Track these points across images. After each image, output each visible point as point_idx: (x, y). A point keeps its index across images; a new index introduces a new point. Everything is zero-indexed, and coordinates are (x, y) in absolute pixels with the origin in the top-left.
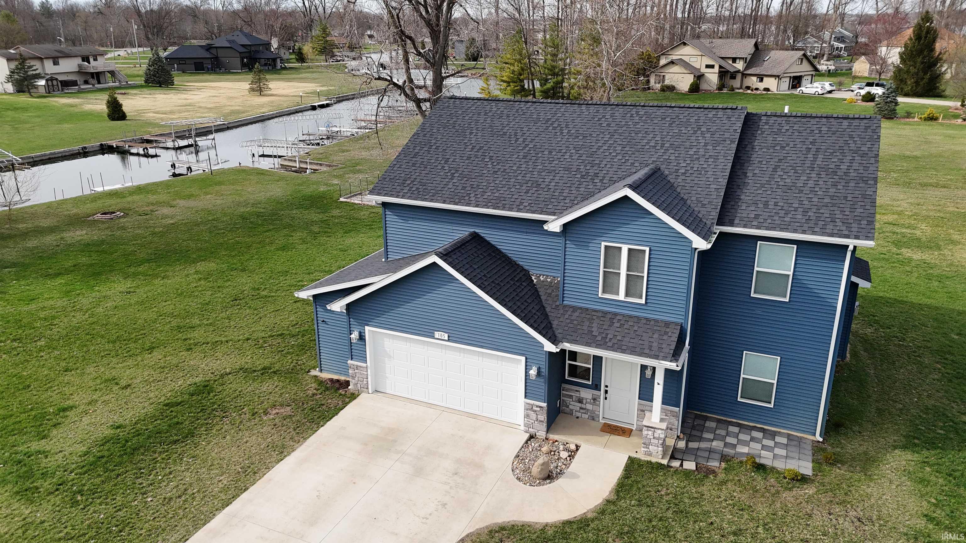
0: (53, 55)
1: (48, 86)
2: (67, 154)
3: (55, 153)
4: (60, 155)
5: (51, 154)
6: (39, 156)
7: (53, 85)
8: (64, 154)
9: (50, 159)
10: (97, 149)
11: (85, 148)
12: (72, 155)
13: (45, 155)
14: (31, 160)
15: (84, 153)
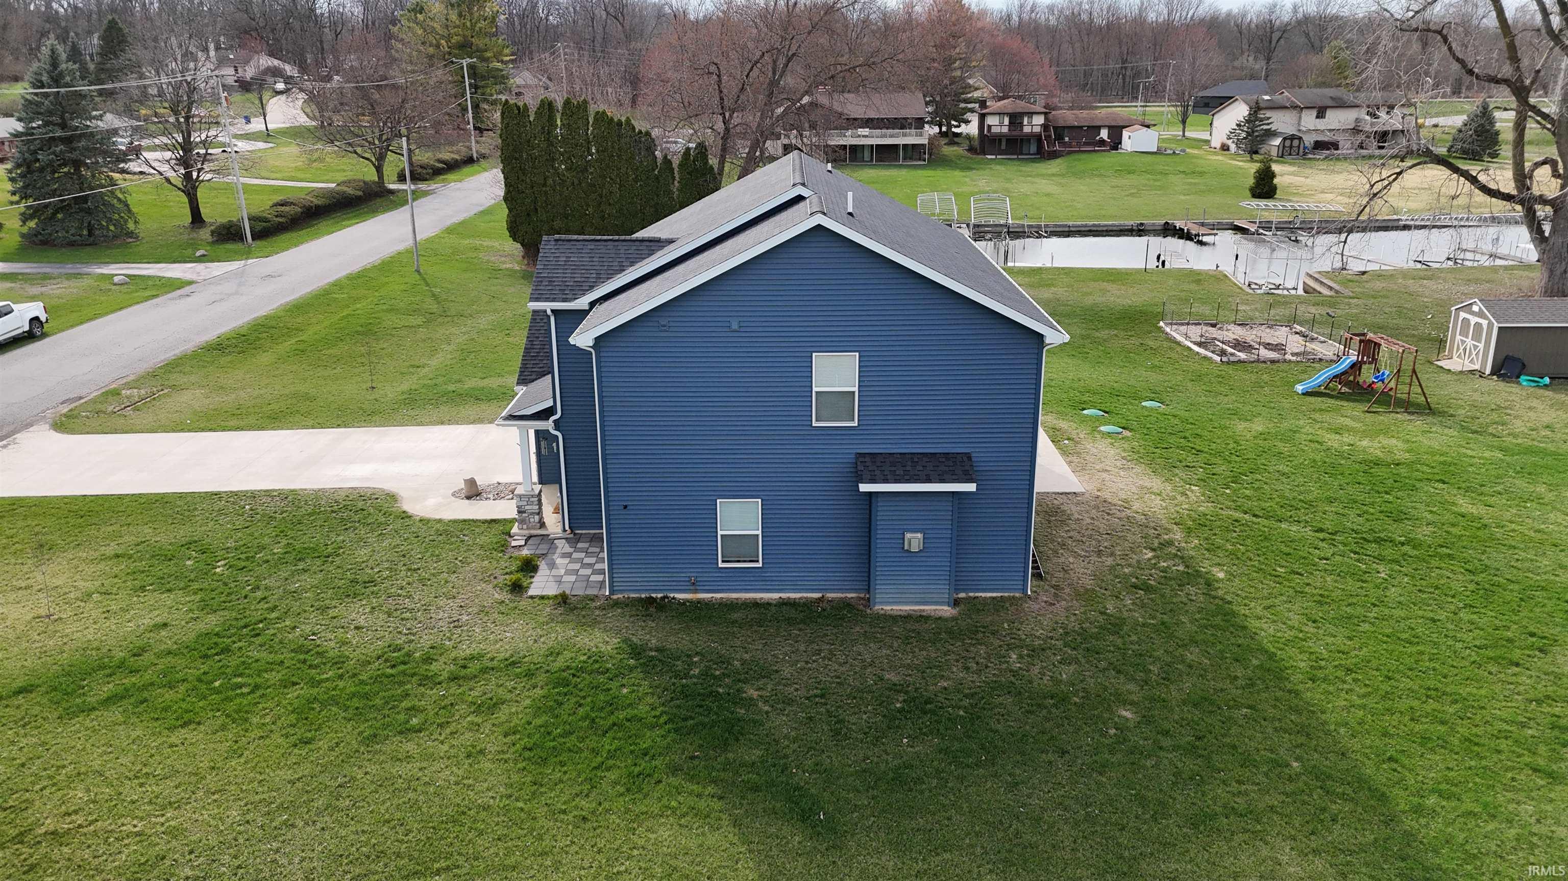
0: (1320, 104)
1: (1284, 147)
2: (1115, 228)
3: (1099, 226)
4: (1105, 229)
5: (1094, 225)
6: (1079, 226)
7: (1291, 147)
8: (1111, 228)
9: (1090, 231)
10: (1160, 228)
11: (1142, 224)
12: (1121, 231)
13: (1086, 226)
14: (1067, 229)
15: (1139, 231)
